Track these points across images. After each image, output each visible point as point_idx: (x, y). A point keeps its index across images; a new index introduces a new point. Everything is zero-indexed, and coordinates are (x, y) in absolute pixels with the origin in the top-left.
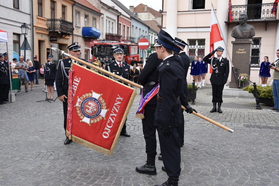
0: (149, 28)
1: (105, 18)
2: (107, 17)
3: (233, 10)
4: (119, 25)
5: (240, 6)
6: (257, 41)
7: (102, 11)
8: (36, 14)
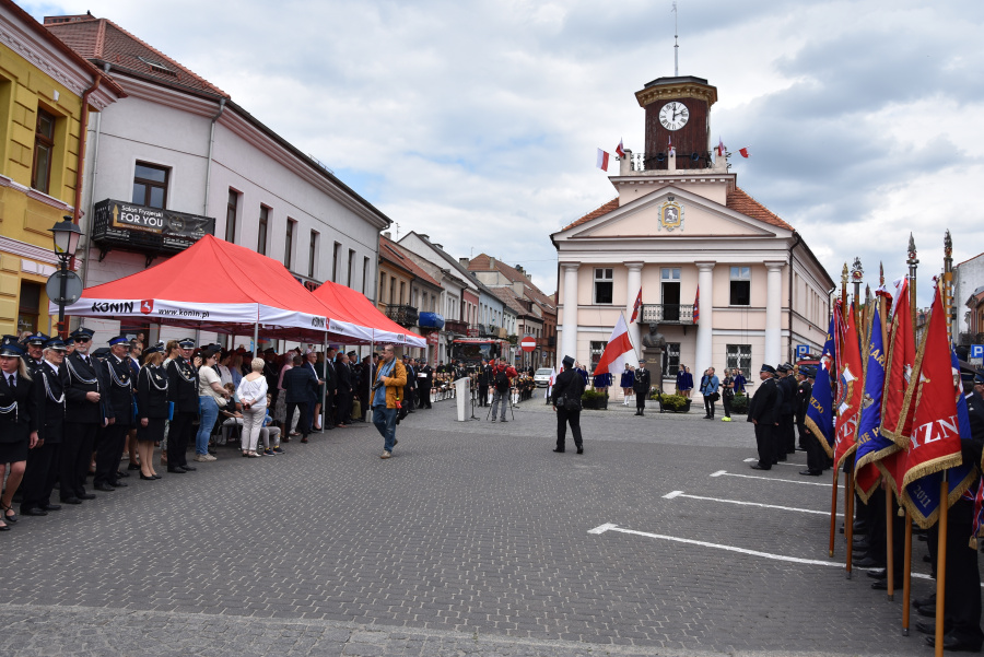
0: (504, 305)
1: (446, 295)
2: (448, 293)
3: (645, 309)
4: (463, 303)
5: (654, 305)
6: (676, 347)
7: (443, 285)
8: (378, 299)
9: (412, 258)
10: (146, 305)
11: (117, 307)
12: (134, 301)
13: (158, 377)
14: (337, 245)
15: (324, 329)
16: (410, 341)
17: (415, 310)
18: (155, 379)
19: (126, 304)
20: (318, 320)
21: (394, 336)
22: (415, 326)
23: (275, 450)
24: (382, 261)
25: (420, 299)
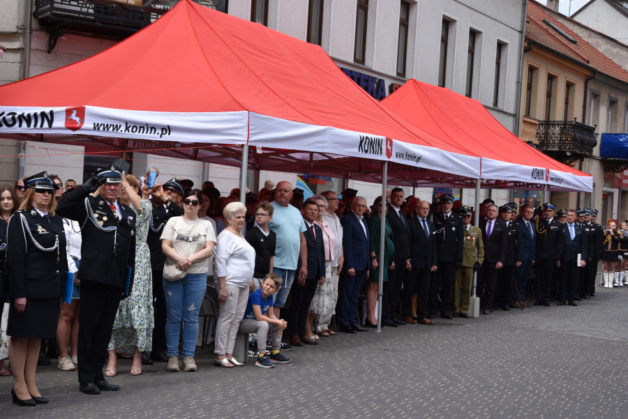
8: (523, 112)
9: (593, 41)
10: (74, 116)
11: (28, 119)
12: (55, 109)
13: (40, 230)
14: (447, 23)
15: (384, 158)
16: (559, 180)
17: (591, 130)
18: (35, 232)
19: (43, 114)
20: (371, 143)
21: (524, 172)
22: (591, 157)
23: (273, 357)
24: (531, 46)
25: (603, 110)
